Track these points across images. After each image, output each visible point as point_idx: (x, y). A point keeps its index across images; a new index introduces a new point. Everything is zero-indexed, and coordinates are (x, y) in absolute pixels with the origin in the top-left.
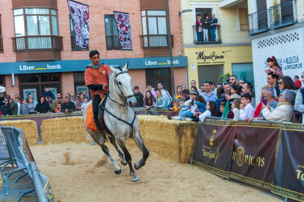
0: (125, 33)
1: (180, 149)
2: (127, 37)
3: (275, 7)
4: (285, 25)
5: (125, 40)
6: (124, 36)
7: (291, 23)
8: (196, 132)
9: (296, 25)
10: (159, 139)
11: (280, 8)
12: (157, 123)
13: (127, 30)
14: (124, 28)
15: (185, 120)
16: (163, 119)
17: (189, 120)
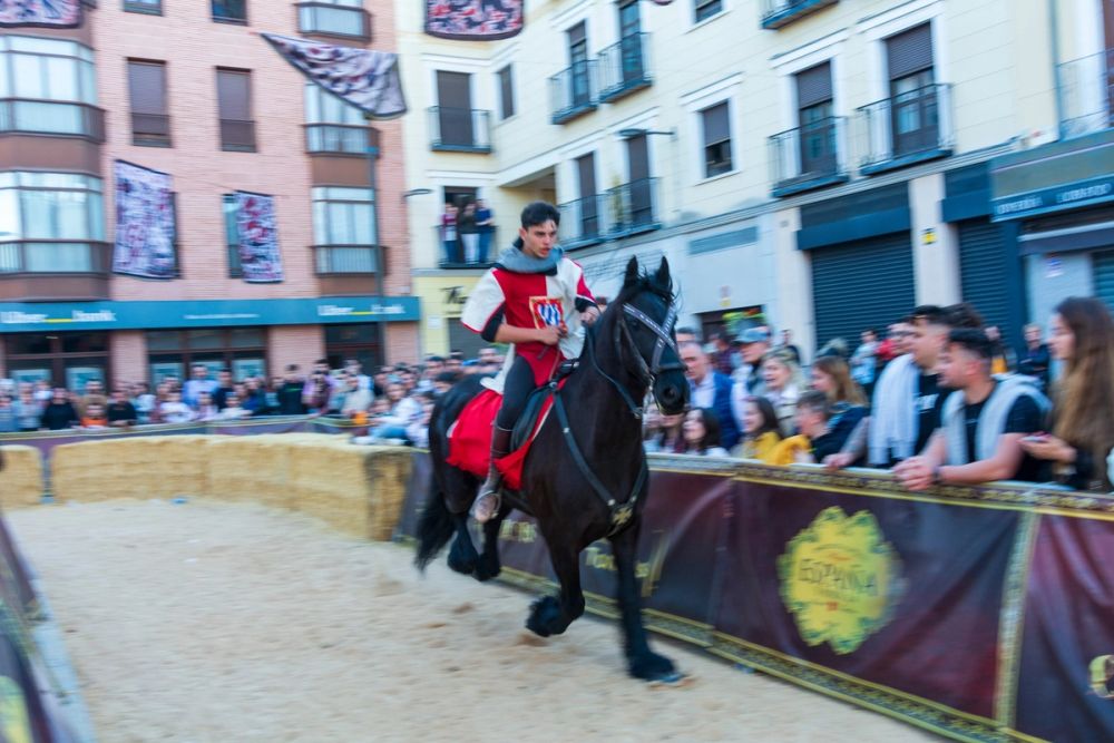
0: (256, 244)
1: (372, 509)
2: (260, 251)
3: (615, 191)
4: (636, 231)
5: (254, 259)
6: (249, 250)
7: (645, 228)
8: (408, 470)
9: (659, 233)
10: (327, 487)
11: (625, 195)
12: (323, 450)
13: (263, 236)
14: (255, 231)
15: (386, 444)
16: (340, 442)
17: (395, 444)
